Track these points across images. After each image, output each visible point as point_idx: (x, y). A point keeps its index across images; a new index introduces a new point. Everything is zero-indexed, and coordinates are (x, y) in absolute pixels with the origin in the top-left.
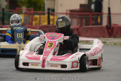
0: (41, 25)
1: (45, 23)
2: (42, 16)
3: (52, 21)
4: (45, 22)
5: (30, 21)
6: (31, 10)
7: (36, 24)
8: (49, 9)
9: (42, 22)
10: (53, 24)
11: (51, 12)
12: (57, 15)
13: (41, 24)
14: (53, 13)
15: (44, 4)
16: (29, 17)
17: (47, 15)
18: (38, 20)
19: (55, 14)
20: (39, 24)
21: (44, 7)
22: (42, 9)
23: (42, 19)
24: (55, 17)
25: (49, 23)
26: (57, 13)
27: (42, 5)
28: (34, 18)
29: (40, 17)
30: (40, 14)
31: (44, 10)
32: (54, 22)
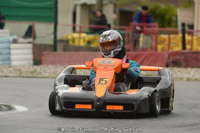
0: (170, 51)
1: (179, 48)
2: (172, 36)
3: (190, 43)
4: (178, 46)
5: (154, 44)
6: (154, 26)
7: (163, 49)
8: (183, 25)
9: (172, 45)
10: (191, 49)
11: (188, 29)
12: (197, 35)
13: (172, 49)
14: (191, 30)
15: (176, 17)
16: (152, 37)
17: (180, 35)
18: (167, 42)
19: (195, 33)
20: (169, 50)
21: (176, 22)
22: (173, 24)
23: (172, 41)
24: (195, 38)
25: (184, 47)
26: (198, 31)
27: (174, 18)
28: (159, 38)
29: (169, 38)
30: (169, 33)
31: (176, 26)
32: (192, 45)
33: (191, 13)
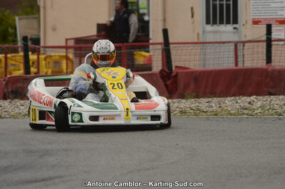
0: (8, 76)
1: (20, 72)
2: (9, 56)
8: (25, 39)
11: (32, 44)
15: (15, 28)
19: (42, 50)
26: (45, 47)
27: (11, 30)
33: (35, 22)
